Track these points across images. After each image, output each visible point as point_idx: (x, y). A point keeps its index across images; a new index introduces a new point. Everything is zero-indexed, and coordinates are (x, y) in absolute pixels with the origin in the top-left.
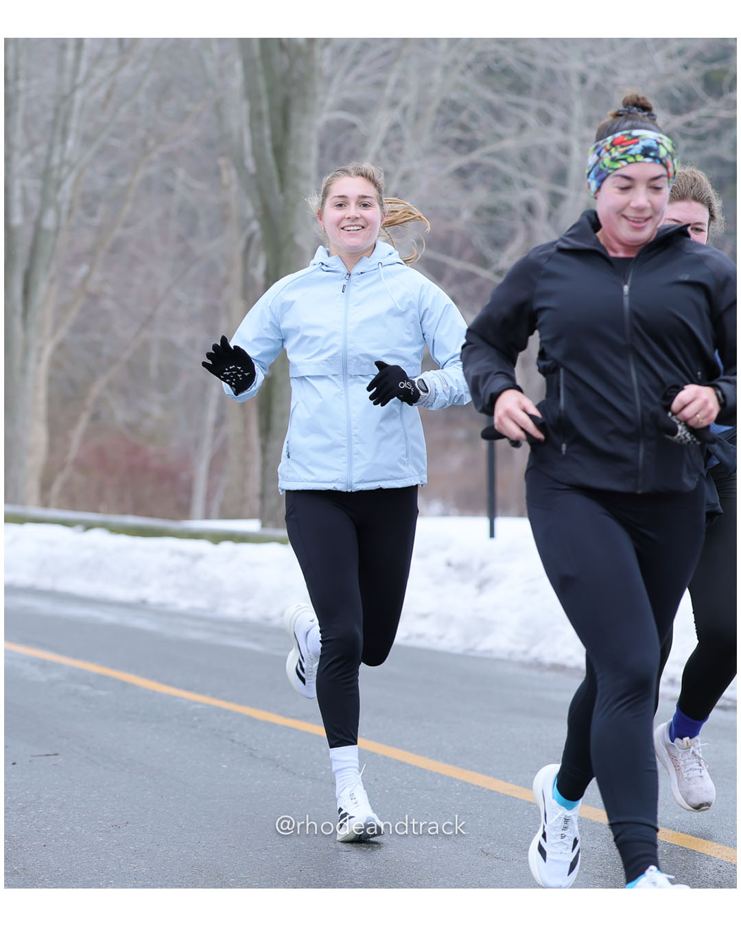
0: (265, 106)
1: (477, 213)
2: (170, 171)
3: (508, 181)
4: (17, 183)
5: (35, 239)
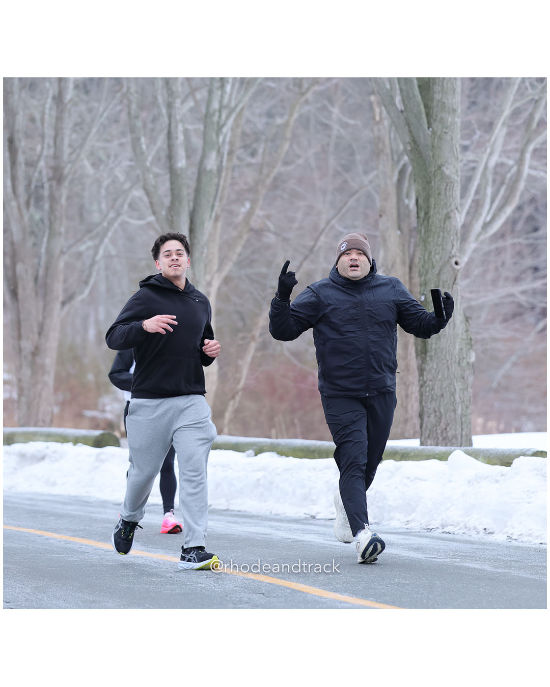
2: (325, 110)
4: (180, 128)
5: (199, 180)
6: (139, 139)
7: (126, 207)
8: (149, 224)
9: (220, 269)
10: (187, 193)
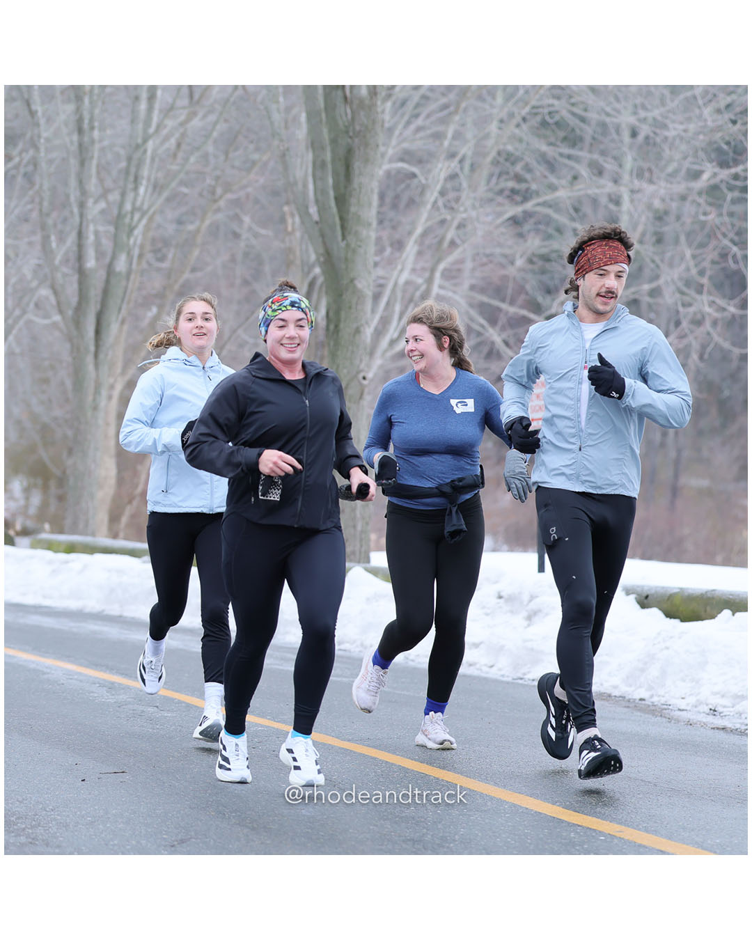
0: (328, 156)
1: (531, 261)
2: (237, 218)
3: (559, 230)
4: (91, 228)
5: (108, 281)
6: (48, 237)
7: (32, 306)
8: (55, 325)
9: (123, 373)
10: (95, 293)
